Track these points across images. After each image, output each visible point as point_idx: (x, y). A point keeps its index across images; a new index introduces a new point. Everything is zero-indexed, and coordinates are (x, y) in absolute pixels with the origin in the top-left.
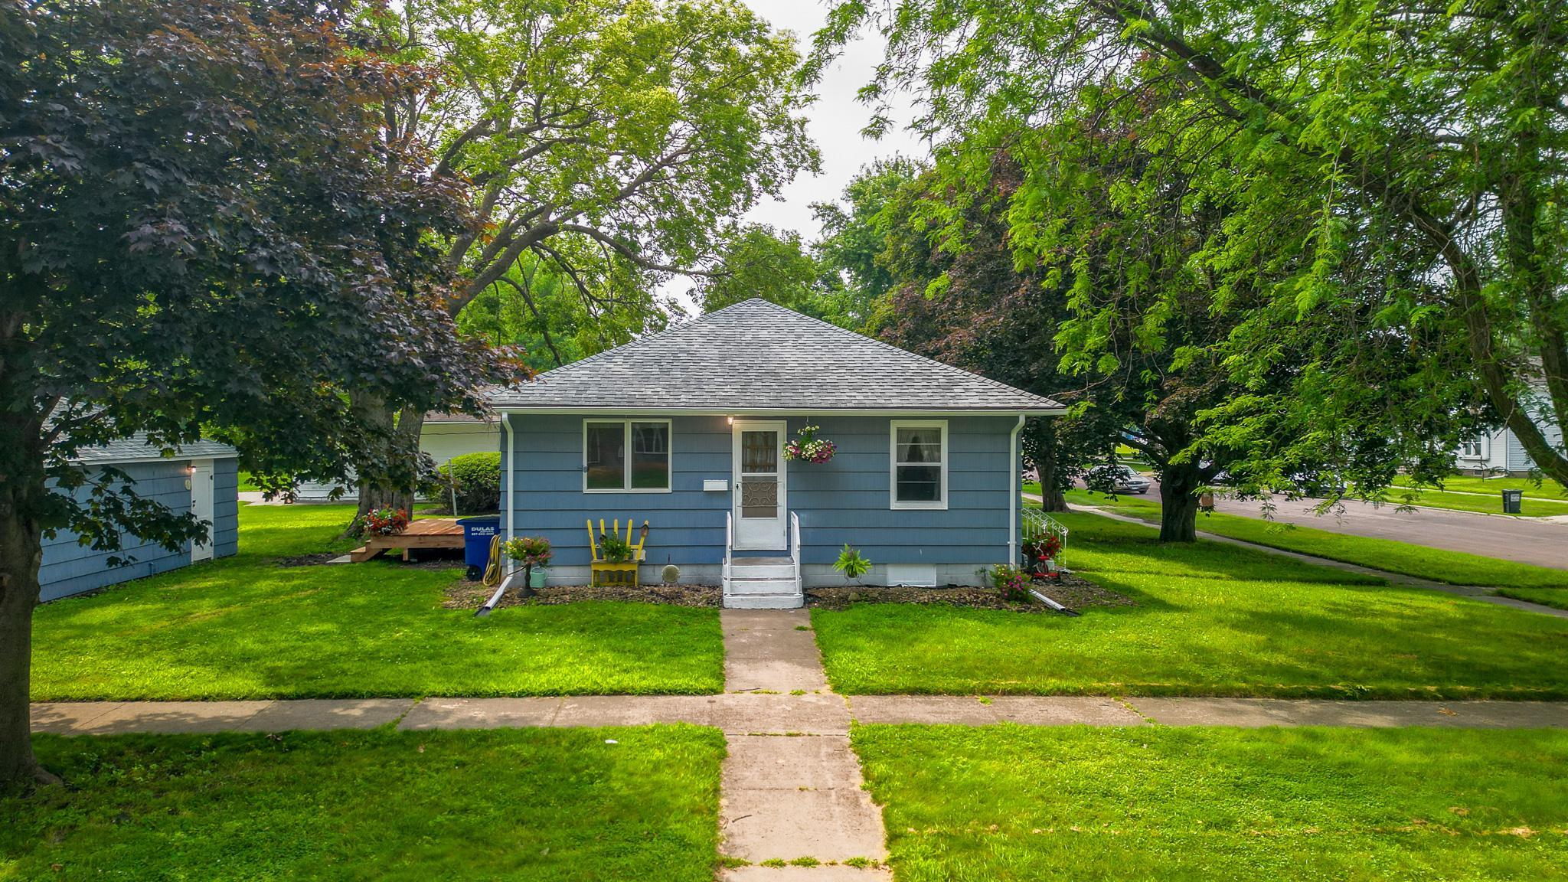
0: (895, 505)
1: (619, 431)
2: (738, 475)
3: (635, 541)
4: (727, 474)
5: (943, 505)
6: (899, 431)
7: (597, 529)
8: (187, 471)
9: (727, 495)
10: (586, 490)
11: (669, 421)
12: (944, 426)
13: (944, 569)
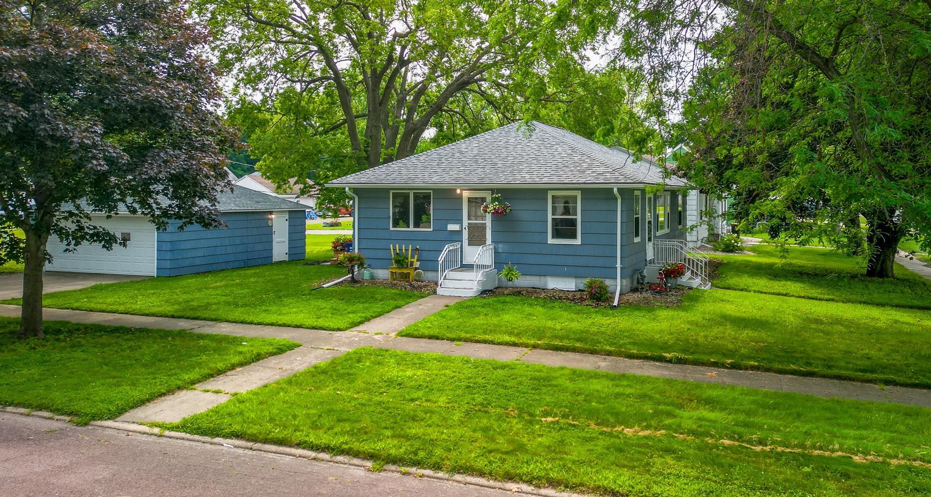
0: (551, 241)
1: (407, 197)
2: (466, 222)
3: (413, 257)
4: (460, 221)
5: (578, 241)
6: (553, 197)
7: (395, 250)
8: (270, 217)
9: (460, 232)
10: (392, 229)
11: (431, 191)
12: (579, 195)
13: (579, 281)
